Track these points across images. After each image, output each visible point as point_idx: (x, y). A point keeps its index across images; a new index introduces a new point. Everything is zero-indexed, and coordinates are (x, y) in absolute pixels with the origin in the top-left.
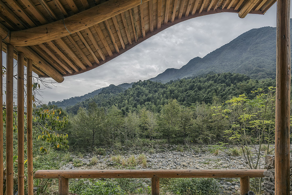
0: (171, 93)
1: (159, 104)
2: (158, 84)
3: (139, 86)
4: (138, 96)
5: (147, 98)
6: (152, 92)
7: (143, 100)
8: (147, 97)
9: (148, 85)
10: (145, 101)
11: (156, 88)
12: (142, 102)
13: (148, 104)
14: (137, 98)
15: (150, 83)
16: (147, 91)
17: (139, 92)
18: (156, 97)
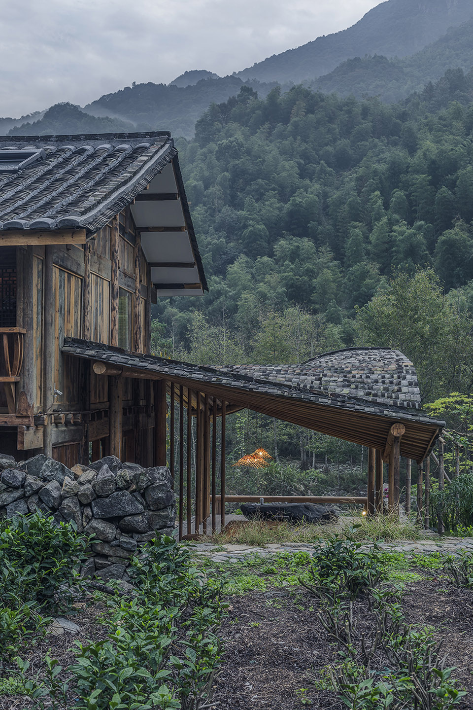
0: (435, 183)
1: (357, 258)
2: (357, 110)
3: (239, 136)
4: (234, 197)
5: (291, 214)
6: (323, 171)
7: (261, 227)
8: (288, 206)
9: (296, 125)
10: (277, 230)
11: (343, 143)
12: (255, 236)
13: (294, 255)
14: (227, 210)
15: (310, 110)
16: (288, 168)
17: (238, 174)
18: (346, 207)
